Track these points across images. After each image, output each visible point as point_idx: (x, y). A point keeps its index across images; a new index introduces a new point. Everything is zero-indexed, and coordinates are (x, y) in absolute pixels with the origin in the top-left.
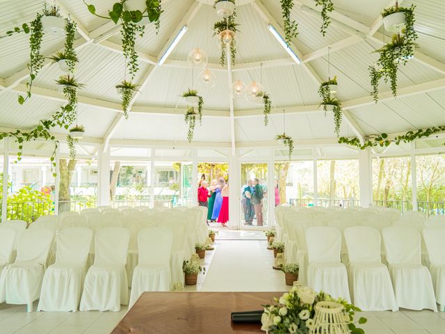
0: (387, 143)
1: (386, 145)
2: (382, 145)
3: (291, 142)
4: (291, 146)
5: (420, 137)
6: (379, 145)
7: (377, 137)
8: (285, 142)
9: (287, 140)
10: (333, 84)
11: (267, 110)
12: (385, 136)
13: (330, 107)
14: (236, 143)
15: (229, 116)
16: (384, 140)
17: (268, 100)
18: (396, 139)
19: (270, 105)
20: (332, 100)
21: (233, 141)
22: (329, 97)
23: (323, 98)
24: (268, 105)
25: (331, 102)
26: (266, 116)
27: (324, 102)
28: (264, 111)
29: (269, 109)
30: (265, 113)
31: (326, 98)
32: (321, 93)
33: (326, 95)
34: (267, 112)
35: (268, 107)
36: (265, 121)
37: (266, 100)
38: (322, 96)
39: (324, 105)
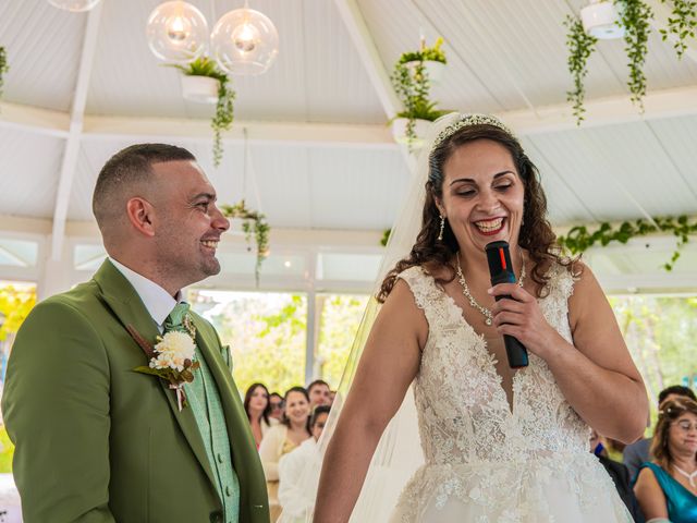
3: (262, 229)
4: (262, 240)
5: (605, 243)
8: (246, 228)
9: (252, 222)
10: (437, 59)
11: (223, 118)
14: (67, 221)
15: (67, 129)
17: (227, 86)
19: (230, 103)
20: (430, 107)
21: (60, 215)
22: (424, 96)
23: (406, 98)
24: (225, 101)
25: (426, 113)
26: (218, 135)
27: (407, 110)
28: (214, 121)
29: (226, 116)
30: (216, 127)
31: (416, 99)
32: (399, 82)
33: (416, 90)
34: (222, 124)
35: (225, 109)
36: (215, 153)
37: (223, 88)
38: (402, 91)
39: (406, 121)
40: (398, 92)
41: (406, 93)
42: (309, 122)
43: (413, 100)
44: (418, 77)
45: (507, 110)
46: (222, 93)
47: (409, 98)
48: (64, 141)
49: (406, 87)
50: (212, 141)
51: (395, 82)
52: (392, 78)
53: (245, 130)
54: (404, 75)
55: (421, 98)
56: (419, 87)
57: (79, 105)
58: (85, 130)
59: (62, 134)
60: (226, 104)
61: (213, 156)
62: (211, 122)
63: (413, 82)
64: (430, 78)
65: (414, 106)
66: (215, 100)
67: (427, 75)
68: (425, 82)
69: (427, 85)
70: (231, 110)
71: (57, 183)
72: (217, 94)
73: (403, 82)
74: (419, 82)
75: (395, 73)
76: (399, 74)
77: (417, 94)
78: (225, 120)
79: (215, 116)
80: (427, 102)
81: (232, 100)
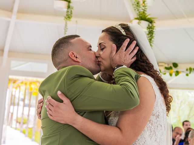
0: (177, 73)
1: (176, 75)
2: (171, 75)
6: (168, 74)
7: (167, 66)
12: (175, 65)
13: (145, 24)
14: (9, 51)
16: (174, 70)
18: (187, 70)
19: (71, 11)
20: (147, 16)
21: (6, 49)
22: (145, 12)
23: (138, 12)
24: (70, 10)
25: (145, 18)
26: (66, 23)
27: (138, 17)
28: (65, 17)
29: (70, 16)
30: (66, 19)
31: (142, 13)
32: (136, 6)
33: (142, 9)
34: (68, 19)
35: (69, 13)
36: (65, 29)
37: (69, 5)
38: (137, 10)
39: (137, 21)
40: (135, 10)
41: (138, 10)
42: (101, 19)
43: (141, 13)
44: (143, 4)
45: (177, 18)
46: (69, 7)
47: (139, 12)
48: (9, 22)
49: (138, 8)
50: (64, 25)
51: (134, 6)
52: (133, 4)
53: (76, 21)
54: (138, 3)
55: (144, 13)
56: (143, 8)
57: (16, 9)
58: (17, 18)
59: (9, 19)
60: (70, 11)
61: (64, 31)
62: (63, 18)
63: (141, 6)
64: (148, 5)
65: (141, 15)
66: (66, 10)
67: (147, 4)
68: (145, 6)
69: (146, 8)
70: (71, 13)
71: (6, 37)
72: (67, 8)
73: (137, 6)
74: (143, 6)
75: (135, 2)
76: (136, 3)
77: (142, 11)
78: (69, 18)
79: (65, 16)
80: (146, 14)
81: (72, 10)
